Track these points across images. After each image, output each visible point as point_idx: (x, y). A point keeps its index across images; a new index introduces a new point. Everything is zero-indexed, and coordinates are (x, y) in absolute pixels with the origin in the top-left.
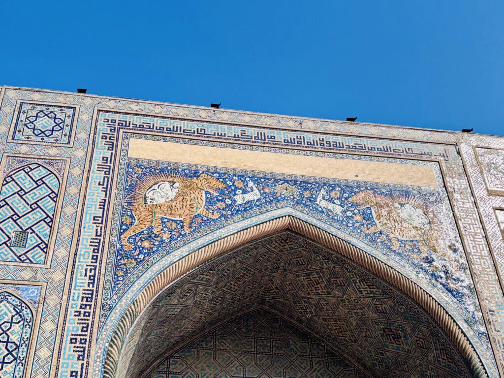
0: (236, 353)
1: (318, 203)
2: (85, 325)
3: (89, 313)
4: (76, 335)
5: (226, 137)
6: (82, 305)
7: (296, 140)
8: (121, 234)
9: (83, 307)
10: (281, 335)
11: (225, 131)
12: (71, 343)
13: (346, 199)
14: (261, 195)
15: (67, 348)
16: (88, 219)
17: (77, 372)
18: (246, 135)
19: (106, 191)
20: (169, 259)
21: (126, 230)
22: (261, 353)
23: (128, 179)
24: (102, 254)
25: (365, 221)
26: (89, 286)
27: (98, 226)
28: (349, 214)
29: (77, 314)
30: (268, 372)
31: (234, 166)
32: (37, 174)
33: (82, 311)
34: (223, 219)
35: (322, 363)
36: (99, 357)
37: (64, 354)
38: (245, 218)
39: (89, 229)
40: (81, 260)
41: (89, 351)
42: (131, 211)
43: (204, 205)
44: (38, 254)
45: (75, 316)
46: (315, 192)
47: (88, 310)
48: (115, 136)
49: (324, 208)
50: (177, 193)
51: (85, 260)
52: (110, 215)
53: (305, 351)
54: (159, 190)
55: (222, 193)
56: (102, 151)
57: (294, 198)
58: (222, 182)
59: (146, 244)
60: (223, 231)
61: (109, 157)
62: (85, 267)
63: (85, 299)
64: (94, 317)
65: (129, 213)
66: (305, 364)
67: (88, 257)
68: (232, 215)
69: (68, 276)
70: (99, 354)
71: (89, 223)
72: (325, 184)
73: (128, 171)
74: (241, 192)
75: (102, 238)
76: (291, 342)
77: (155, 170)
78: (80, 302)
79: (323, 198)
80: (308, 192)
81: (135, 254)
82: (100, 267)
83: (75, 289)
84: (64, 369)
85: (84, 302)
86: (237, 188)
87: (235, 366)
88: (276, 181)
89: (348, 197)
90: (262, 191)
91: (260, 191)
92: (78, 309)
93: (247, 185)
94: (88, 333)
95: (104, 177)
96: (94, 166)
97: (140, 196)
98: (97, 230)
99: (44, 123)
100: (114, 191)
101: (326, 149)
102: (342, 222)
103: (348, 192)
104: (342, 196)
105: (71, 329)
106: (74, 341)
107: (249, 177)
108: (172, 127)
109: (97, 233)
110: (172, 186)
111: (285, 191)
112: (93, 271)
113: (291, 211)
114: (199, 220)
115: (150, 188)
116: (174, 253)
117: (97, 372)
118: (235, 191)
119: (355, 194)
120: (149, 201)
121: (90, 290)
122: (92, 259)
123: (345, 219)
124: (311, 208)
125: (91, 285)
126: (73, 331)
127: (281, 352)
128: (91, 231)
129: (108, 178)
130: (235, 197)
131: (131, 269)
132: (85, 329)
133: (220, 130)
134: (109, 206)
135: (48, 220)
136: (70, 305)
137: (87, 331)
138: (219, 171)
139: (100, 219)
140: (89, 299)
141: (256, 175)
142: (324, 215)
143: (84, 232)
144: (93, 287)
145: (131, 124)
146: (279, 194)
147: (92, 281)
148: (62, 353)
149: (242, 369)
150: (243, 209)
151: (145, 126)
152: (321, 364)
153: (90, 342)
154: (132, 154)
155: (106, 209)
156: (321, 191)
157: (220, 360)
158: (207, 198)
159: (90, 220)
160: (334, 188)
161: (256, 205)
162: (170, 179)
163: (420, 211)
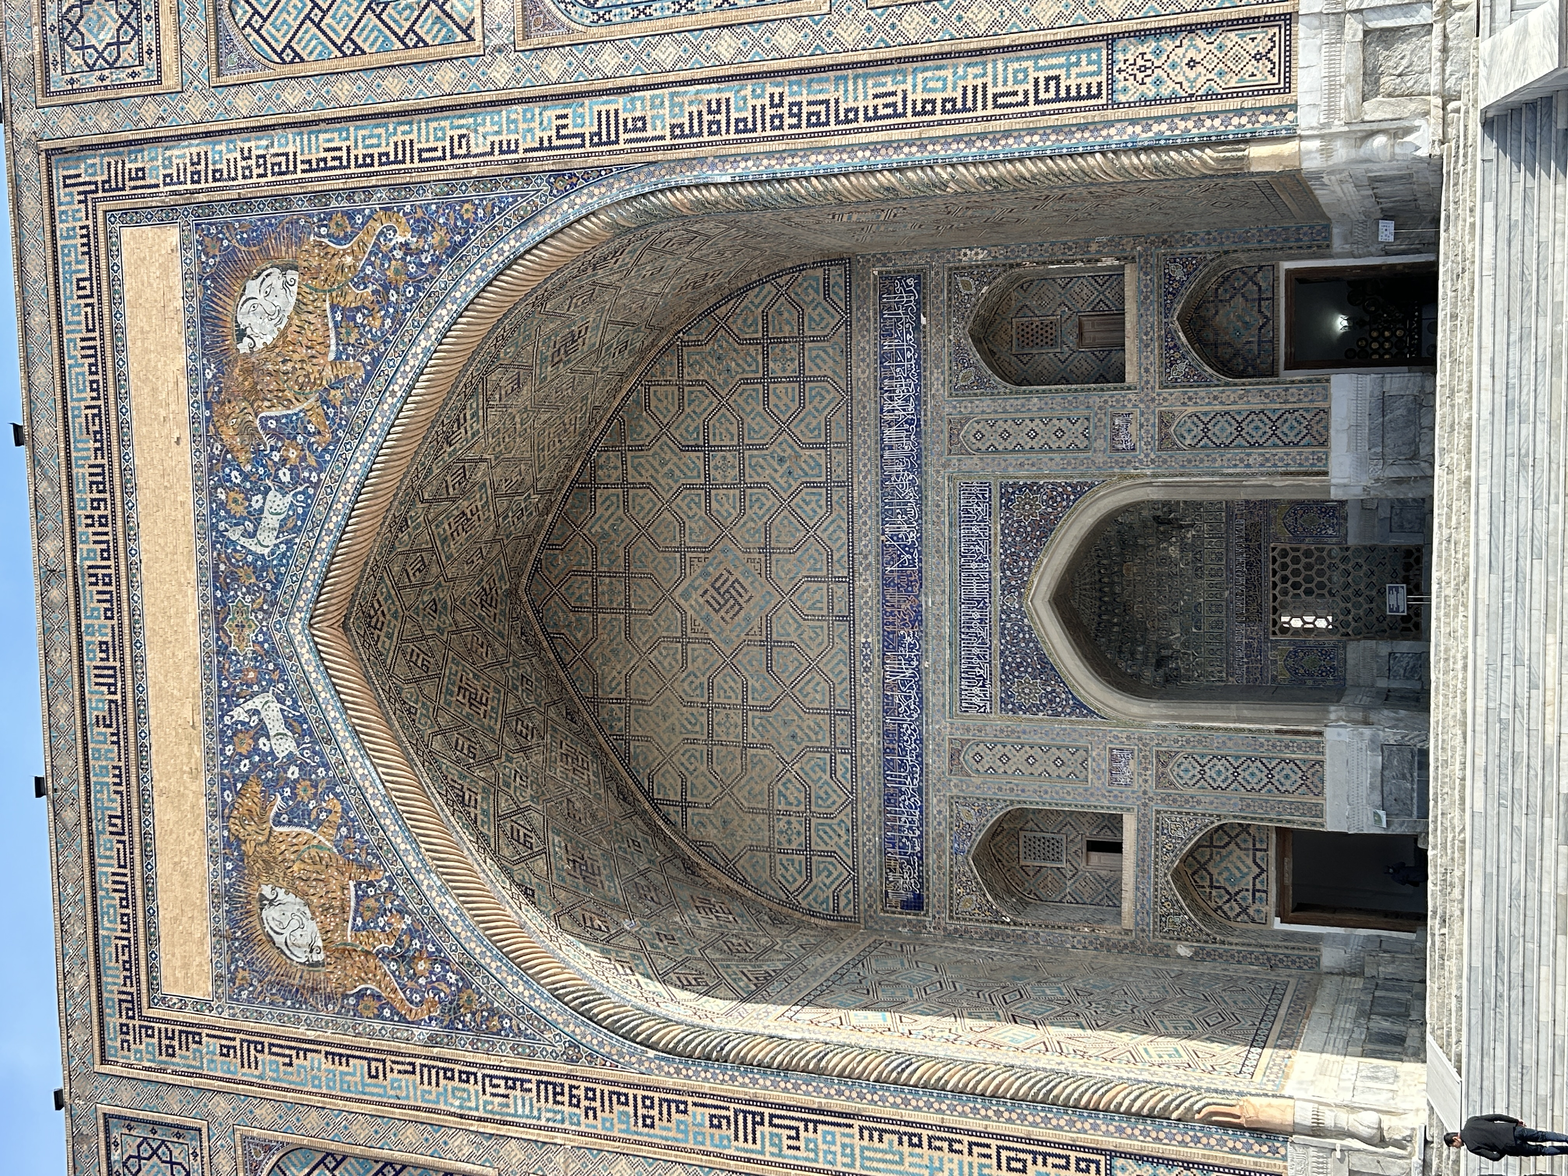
0: (633, 656)
1: (266, 551)
2: (614, 1098)
3: (587, 1089)
4: (636, 1115)
5: (122, 764)
6: (571, 1104)
7: (100, 588)
9: (575, 1101)
10: (582, 552)
11: (106, 767)
12: (652, 1126)
13: (246, 477)
14: (265, 691)
15: (664, 1133)
16: (375, 1089)
17: (712, 1116)
18: (107, 714)
19: (306, 1050)
20: (451, 918)
21: (392, 1008)
22: (627, 599)
23: (268, 1000)
24: (456, 1062)
25: (300, 439)
26: (530, 1090)
27: (392, 1070)
28: (285, 476)
29: (591, 1113)
30: (666, 586)
31: (198, 753)
33: (584, 1103)
34: (338, 790)
35: (636, 461)
36: (678, 1072)
37: (676, 1140)
38: (330, 739)
39: (400, 1087)
40: (473, 1105)
41: (668, 1090)
42: (345, 996)
43: (309, 831)
45: (595, 1117)
46: (237, 555)
47: (581, 1093)
48: (163, 1026)
49: (277, 537)
50: (287, 893)
51: (473, 1098)
52: (362, 1041)
53: (614, 499)
54: (287, 933)
55: (272, 786)
57: (261, 609)
58: (244, 783)
59: (422, 966)
60: (370, 790)
61: (217, 1042)
62: (488, 1097)
63: (559, 1098)
64: (596, 1081)
65: (352, 1001)
66: (643, 502)
67: (464, 1090)
68: (327, 767)
69: (512, 1131)
70: (672, 1070)
71: (385, 1087)
72: (214, 527)
73: (248, 1000)
74: (263, 740)
75: (418, 1061)
76: (596, 529)
77: (237, 939)
78: (566, 1109)
79: (252, 535)
80: (241, 573)
81: (448, 991)
82: (483, 1066)
83: (539, 1118)
84: (708, 1142)
85: (566, 1098)
86: (256, 750)
87: (661, 658)
88: (222, 650)
89: (241, 472)
90: (256, 688)
91: (255, 694)
92: (581, 1112)
93: (243, 723)
94: (631, 1092)
95: (270, 1053)
96: (247, 1074)
97: (306, 976)
98: (399, 1072)
100: (302, 1031)
101: (113, 511)
102: (310, 496)
103: (227, 470)
104: (238, 485)
105: (624, 1127)
106: (648, 1121)
107: (222, 717)
108: (117, 895)
109: (406, 1072)
110: (271, 904)
111: (247, 631)
112: (495, 1081)
113: (296, 621)
114: (349, 843)
115: (282, 952)
116: (436, 906)
117: (709, 1075)
118: (263, 755)
119: (227, 452)
120: (316, 958)
121: (538, 1087)
122: (468, 1081)
123: (300, 489)
124: (283, 569)
125: (527, 1086)
126: (628, 1123)
127: (621, 553)
128: (403, 1084)
129: (271, 1045)
130: (280, 756)
131: (483, 999)
132: (623, 1099)
133: (106, 779)
134: (340, 1046)
136: (574, 1128)
137: (626, 1095)
138: (216, 789)
139: (374, 1064)
140: (558, 1090)
141: (214, 700)
142: (297, 540)
143: (407, 1097)
144: (530, 1081)
145: (124, 989)
146: (258, 648)
147: (518, 1084)
148: (676, 1144)
149: (665, 644)
150: (307, 739)
151: (126, 958)
152: (640, 464)
153: (648, 1088)
154: (203, 989)
155: (349, 1052)
156: (234, 538)
157: (649, 690)
158: (290, 823)
159: (380, 1086)
160: (222, 505)
161: (295, 706)
162: (255, 906)
163: (252, 287)
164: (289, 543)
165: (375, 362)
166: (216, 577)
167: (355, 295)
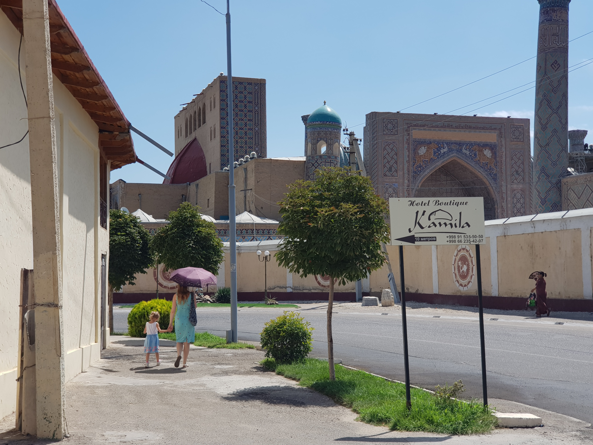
1: (463, 151)
8: (413, 166)
16: (405, 161)
18: (444, 125)
19: (409, 151)
20: (426, 173)
21: (414, 164)
23: (414, 146)
24: (410, 173)
25: (474, 157)
26: (408, 183)
28: (471, 154)
29: (406, 191)
31: (440, 138)
32: (391, 146)
34: (437, 159)
38: (443, 158)
43: (433, 154)
44: (395, 174)
46: (462, 146)
48: (409, 130)
50: (426, 150)
52: (410, 160)
54: (421, 150)
55: (437, 149)
56: (406, 137)
57: (457, 149)
58: (438, 145)
59: (420, 169)
60: (438, 163)
61: (408, 138)
62: (406, 177)
64: (410, 191)
65: (415, 159)
67: (407, 174)
68: (440, 157)
69: (403, 180)
71: (406, 163)
72: (465, 143)
73: (413, 143)
75: (409, 168)
77: (420, 142)
79: (464, 149)
80: (460, 147)
81: (417, 172)
82: (410, 177)
83: (405, 184)
85: (407, 187)
86: (441, 147)
88: (452, 143)
89: (471, 148)
91: (447, 148)
93: (444, 146)
94: (409, 196)
96: (405, 143)
97: (417, 152)
98: (408, 165)
99: (390, 126)
100: (411, 151)
101: (467, 129)
102: (469, 157)
103: (471, 146)
108: (424, 124)
110: (425, 148)
111: (454, 147)
112: (408, 178)
113: (455, 154)
114: (432, 160)
115: (419, 149)
116: (426, 171)
118: (441, 148)
119: (473, 146)
120: (419, 154)
124: (461, 153)
128: (406, 165)
129: (409, 146)
130: (441, 151)
131: (417, 177)
135: (396, 162)
138: (437, 141)
139: (408, 161)
141: (447, 142)
146: (452, 148)
147: (408, 181)
150: (443, 155)
151: (416, 125)
154: (414, 137)
155: (409, 158)
156: (464, 146)
158: (434, 152)
160: (468, 145)
161: (446, 153)
162: (424, 145)
163: (490, 151)
164: (464, 154)
165: (482, 167)
166: (460, 143)
167: (489, 165)
